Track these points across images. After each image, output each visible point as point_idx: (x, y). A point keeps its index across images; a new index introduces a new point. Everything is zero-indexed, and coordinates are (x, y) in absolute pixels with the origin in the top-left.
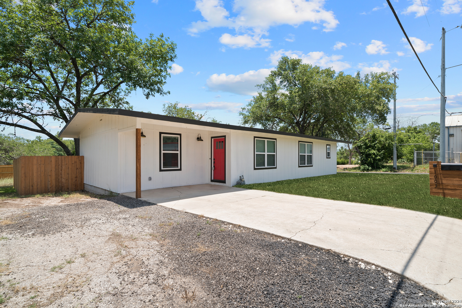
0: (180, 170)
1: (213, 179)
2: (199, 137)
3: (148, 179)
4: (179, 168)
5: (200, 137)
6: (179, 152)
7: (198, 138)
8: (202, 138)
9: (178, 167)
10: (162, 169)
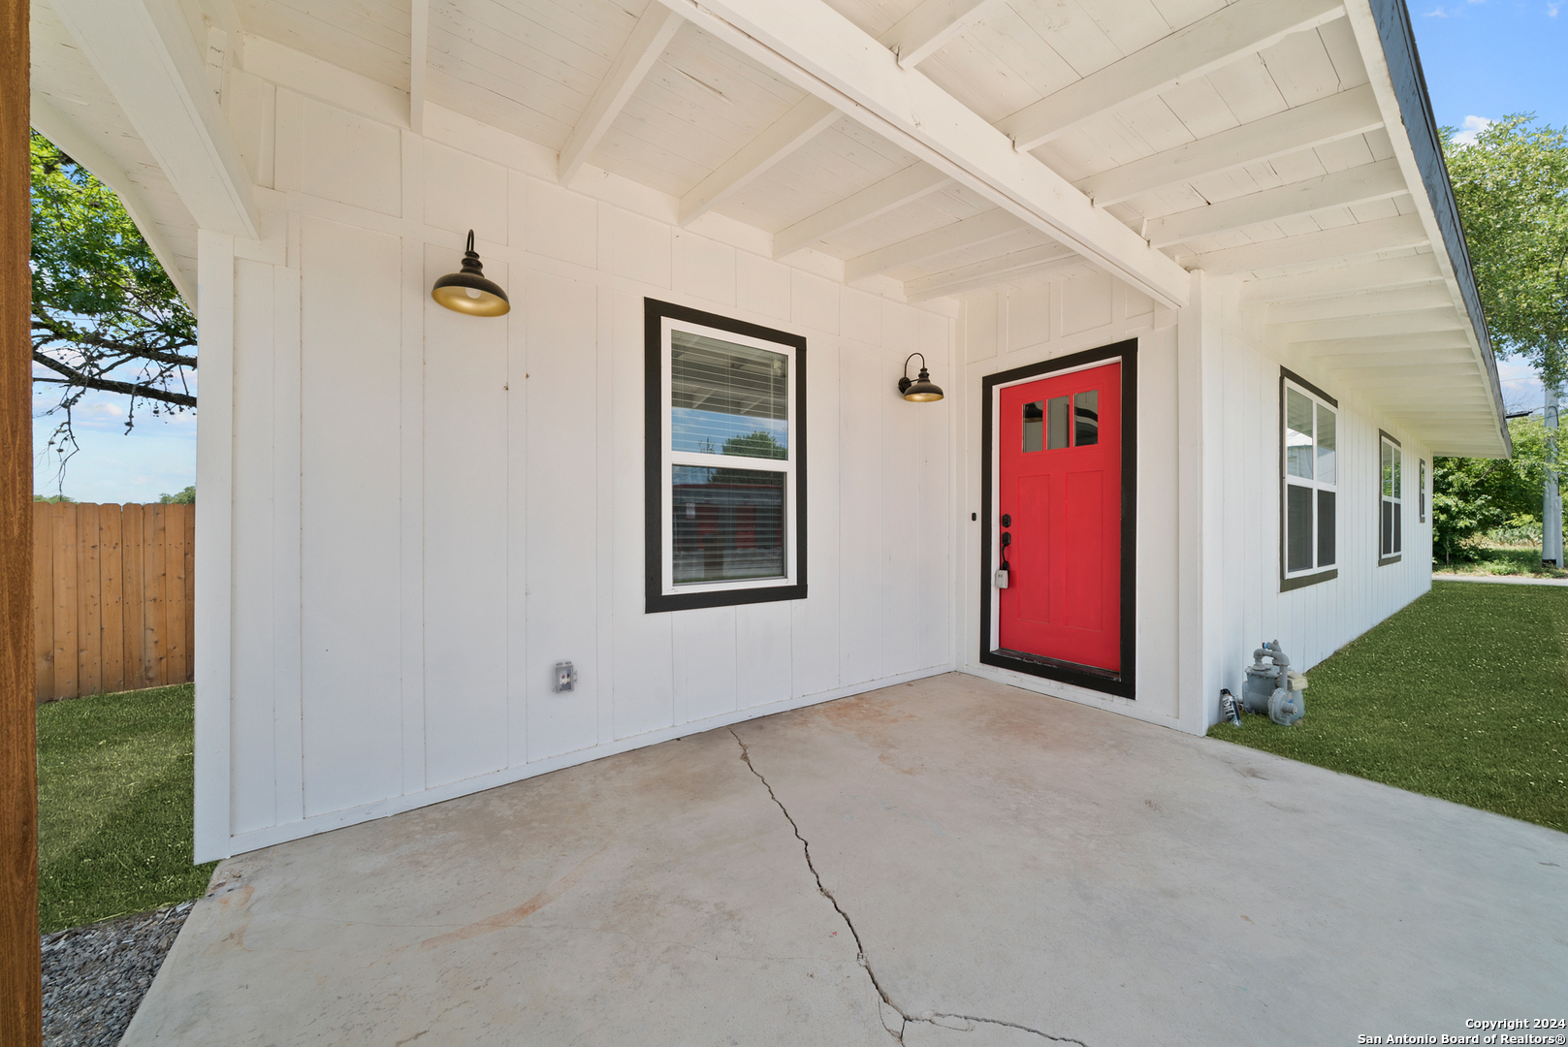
0: (799, 591)
1: (994, 646)
2: (914, 375)
3: (540, 677)
4: (792, 580)
5: (924, 375)
6: (789, 466)
7: (904, 386)
8: (934, 380)
9: (783, 574)
10: (668, 588)
